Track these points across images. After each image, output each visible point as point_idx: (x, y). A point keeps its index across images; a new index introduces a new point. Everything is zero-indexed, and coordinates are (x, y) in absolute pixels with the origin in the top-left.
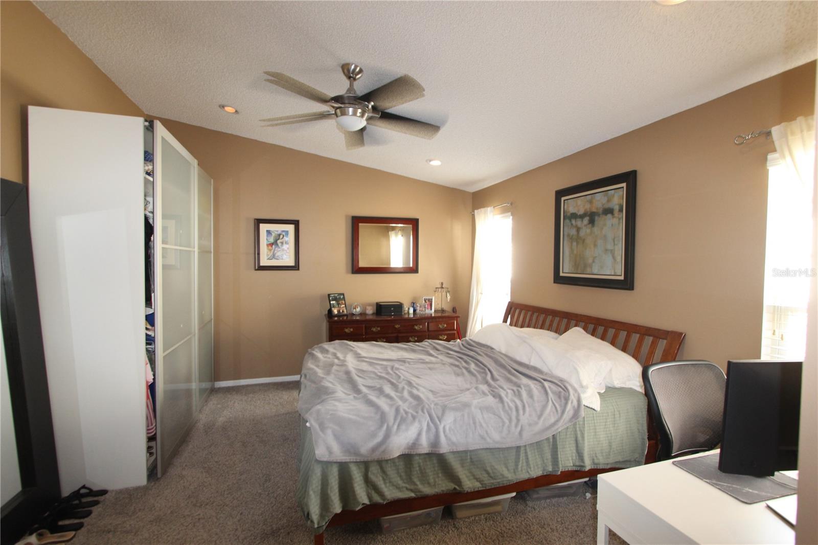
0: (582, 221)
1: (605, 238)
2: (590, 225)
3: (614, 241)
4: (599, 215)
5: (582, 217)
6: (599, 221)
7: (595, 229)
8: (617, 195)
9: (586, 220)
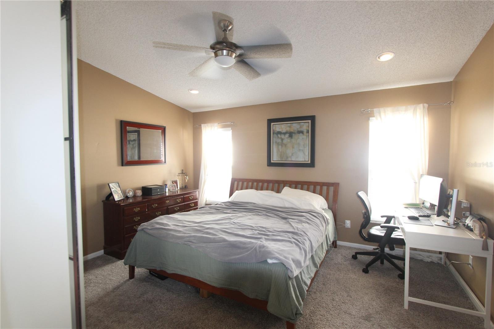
0: (285, 136)
1: (299, 144)
2: (290, 138)
3: (304, 146)
4: (295, 133)
5: (285, 134)
6: (295, 136)
7: (293, 140)
8: (306, 126)
9: (287, 135)
